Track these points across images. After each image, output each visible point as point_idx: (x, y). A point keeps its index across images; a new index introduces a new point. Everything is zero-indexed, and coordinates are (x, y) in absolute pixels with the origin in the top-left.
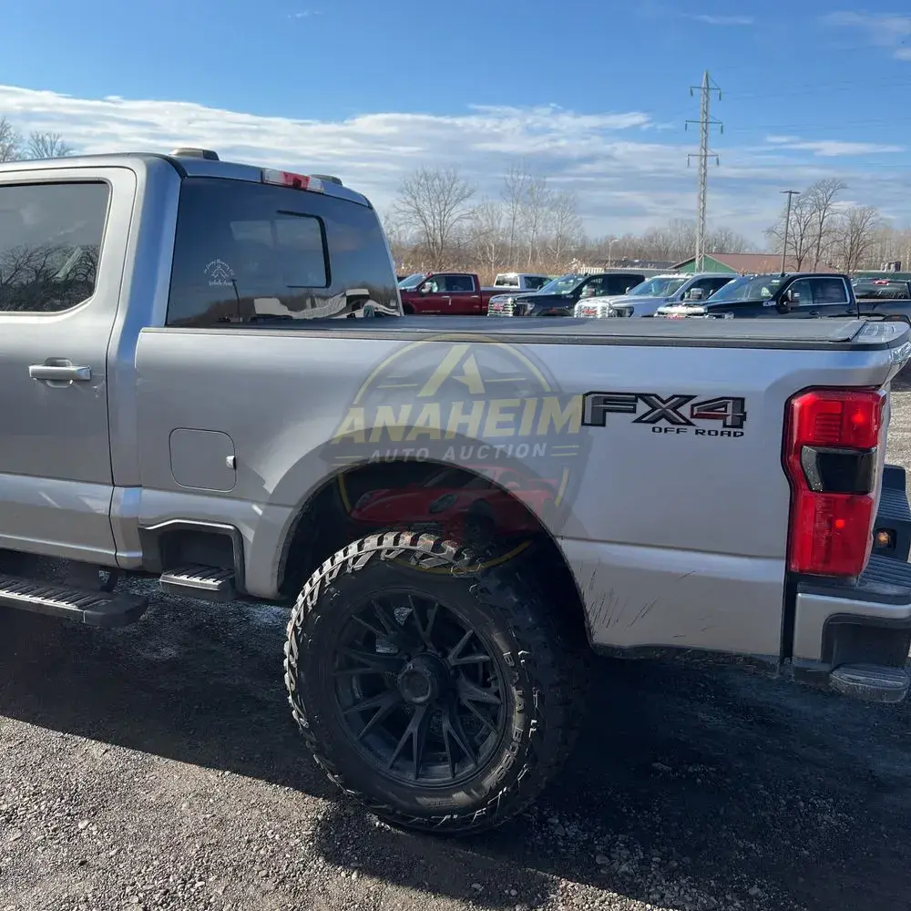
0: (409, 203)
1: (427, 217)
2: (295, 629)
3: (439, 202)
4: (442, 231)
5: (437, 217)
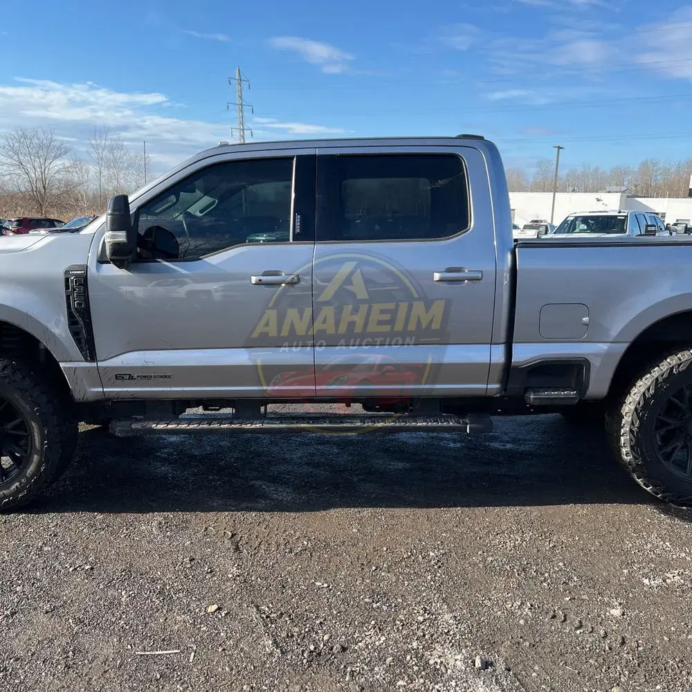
0: (11, 157)
1: (29, 170)
2: (636, 409)
3: (39, 157)
4: (43, 181)
5: (38, 170)
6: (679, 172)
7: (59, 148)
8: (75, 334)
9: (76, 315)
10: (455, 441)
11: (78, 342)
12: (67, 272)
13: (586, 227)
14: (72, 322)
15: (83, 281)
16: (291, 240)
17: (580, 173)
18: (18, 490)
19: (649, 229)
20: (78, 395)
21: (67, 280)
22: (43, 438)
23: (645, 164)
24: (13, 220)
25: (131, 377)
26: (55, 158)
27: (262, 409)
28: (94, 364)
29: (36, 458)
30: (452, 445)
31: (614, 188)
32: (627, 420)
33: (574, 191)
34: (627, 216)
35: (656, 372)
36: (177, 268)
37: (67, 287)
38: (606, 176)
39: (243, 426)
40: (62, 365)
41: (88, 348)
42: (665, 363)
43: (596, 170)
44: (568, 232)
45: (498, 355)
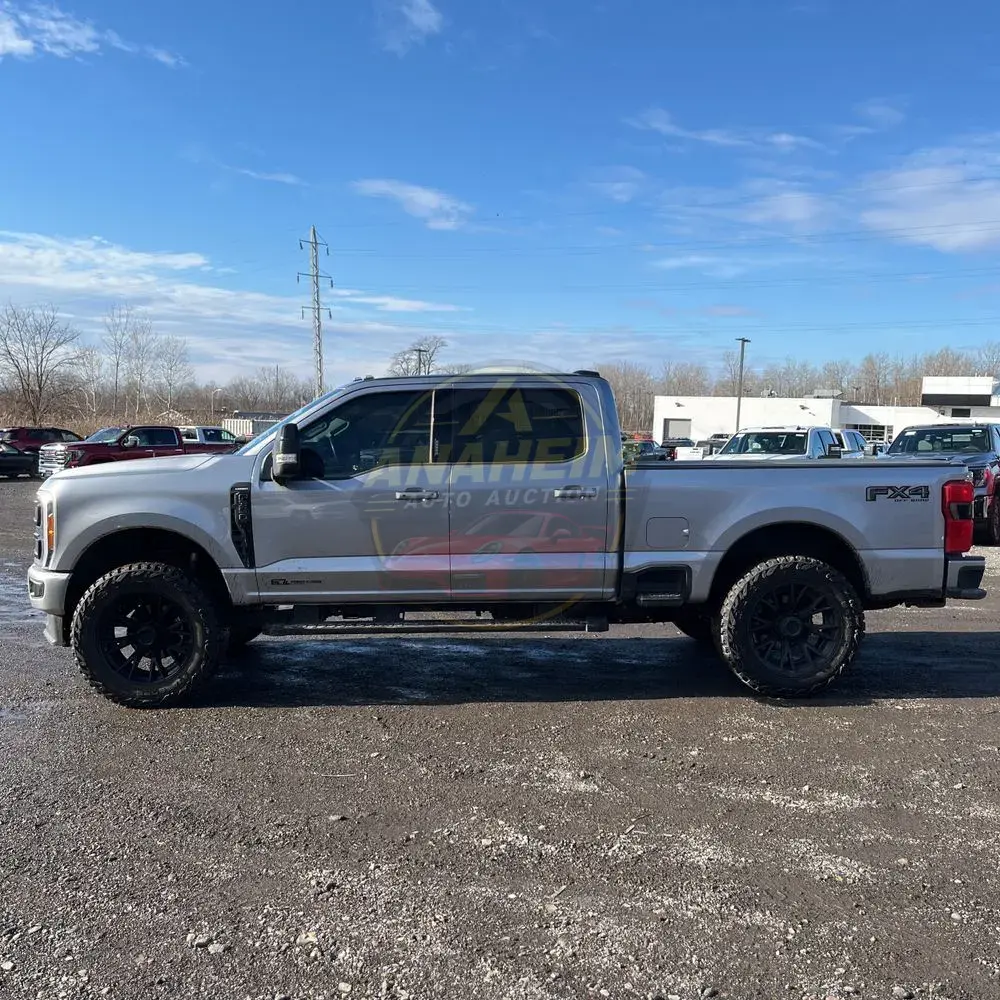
1: (20, 361)
2: (732, 609)
3: (34, 344)
4: (39, 377)
5: (33, 361)
6: (915, 370)
7: (63, 332)
8: (237, 543)
9: (239, 527)
10: (582, 658)
11: (239, 550)
12: (232, 489)
13: (760, 447)
14: (235, 532)
15: (246, 497)
16: (431, 462)
17: (783, 370)
18: (179, 686)
19: (833, 449)
20: (236, 598)
21: (232, 496)
22: (205, 636)
23: (869, 360)
24: (5, 430)
25: (285, 583)
26: (58, 344)
27: (401, 615)
28: (253, 571)
29: (196, 656)
30: (579, 660)
31: (826, 392)
32: (725, 619)
33: (771, 395)
34: (807, 434)
35: (748, 577)
36: (332, 486)
37: (232, 502)
38: (817, 375)
39: (386, 627)
40: (223, 571)
41: (248, 556)
42: (755, 569)
43: (804, 366)
44: (739, 452)
45: (612, 562)
